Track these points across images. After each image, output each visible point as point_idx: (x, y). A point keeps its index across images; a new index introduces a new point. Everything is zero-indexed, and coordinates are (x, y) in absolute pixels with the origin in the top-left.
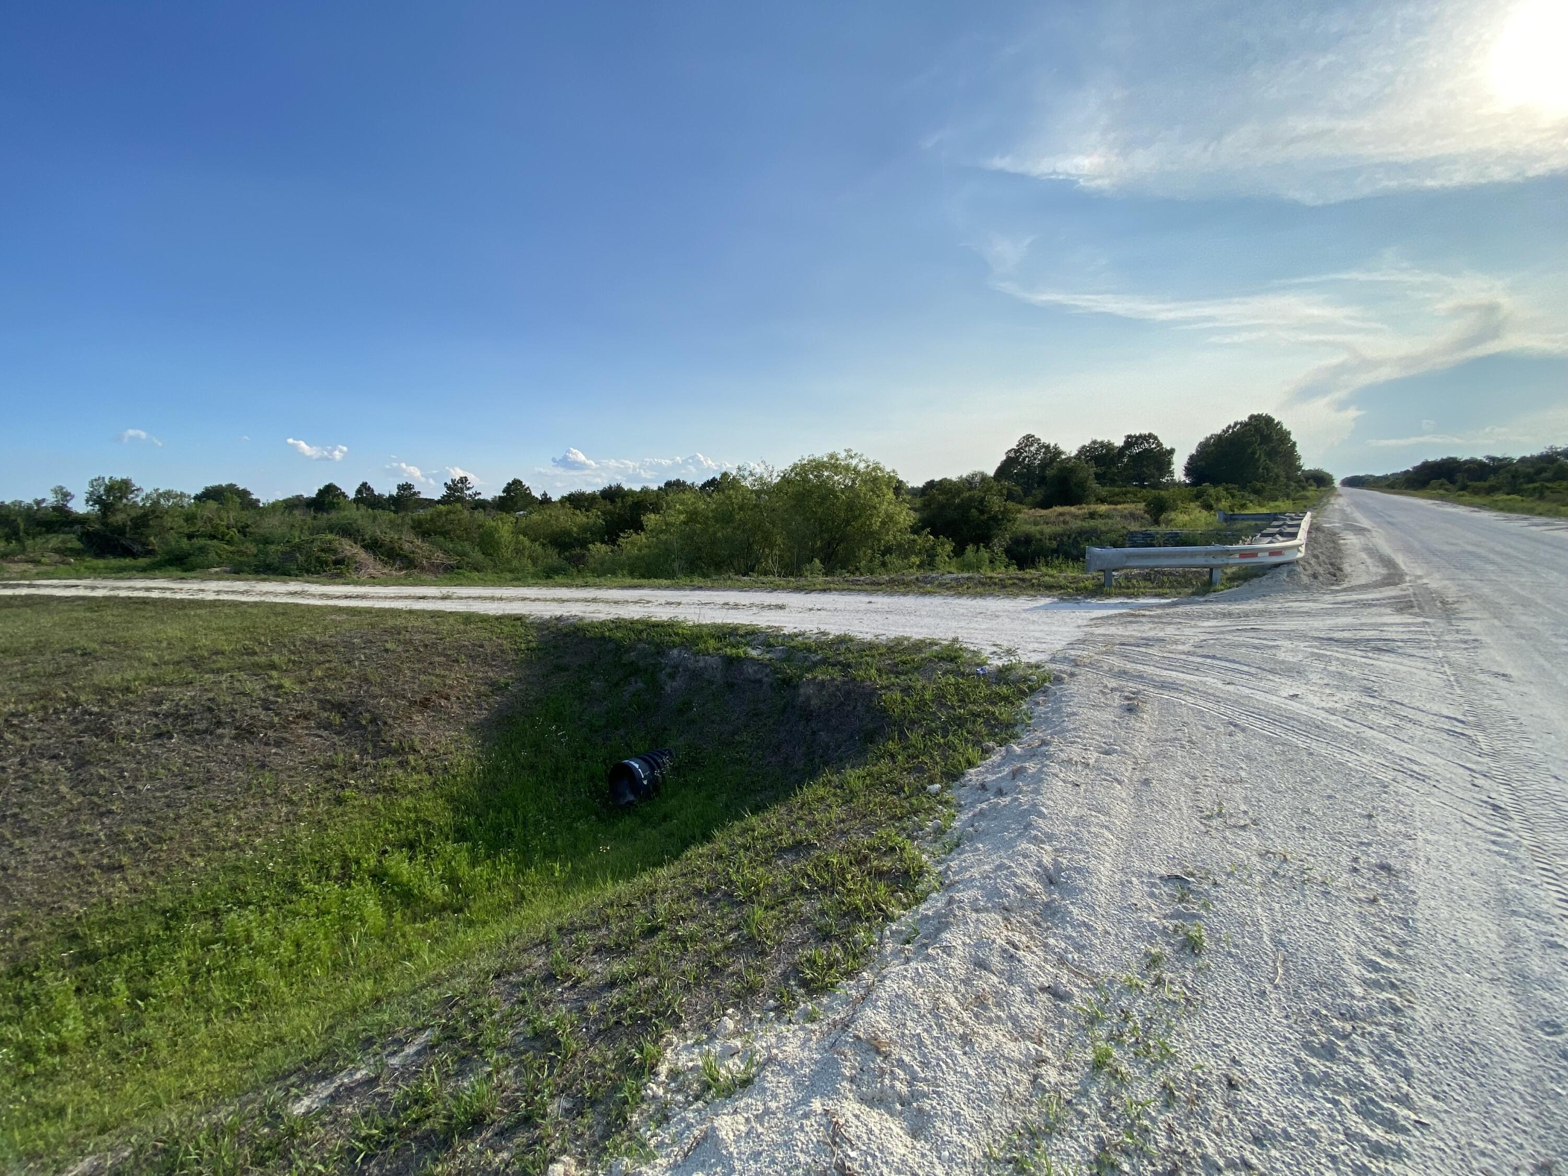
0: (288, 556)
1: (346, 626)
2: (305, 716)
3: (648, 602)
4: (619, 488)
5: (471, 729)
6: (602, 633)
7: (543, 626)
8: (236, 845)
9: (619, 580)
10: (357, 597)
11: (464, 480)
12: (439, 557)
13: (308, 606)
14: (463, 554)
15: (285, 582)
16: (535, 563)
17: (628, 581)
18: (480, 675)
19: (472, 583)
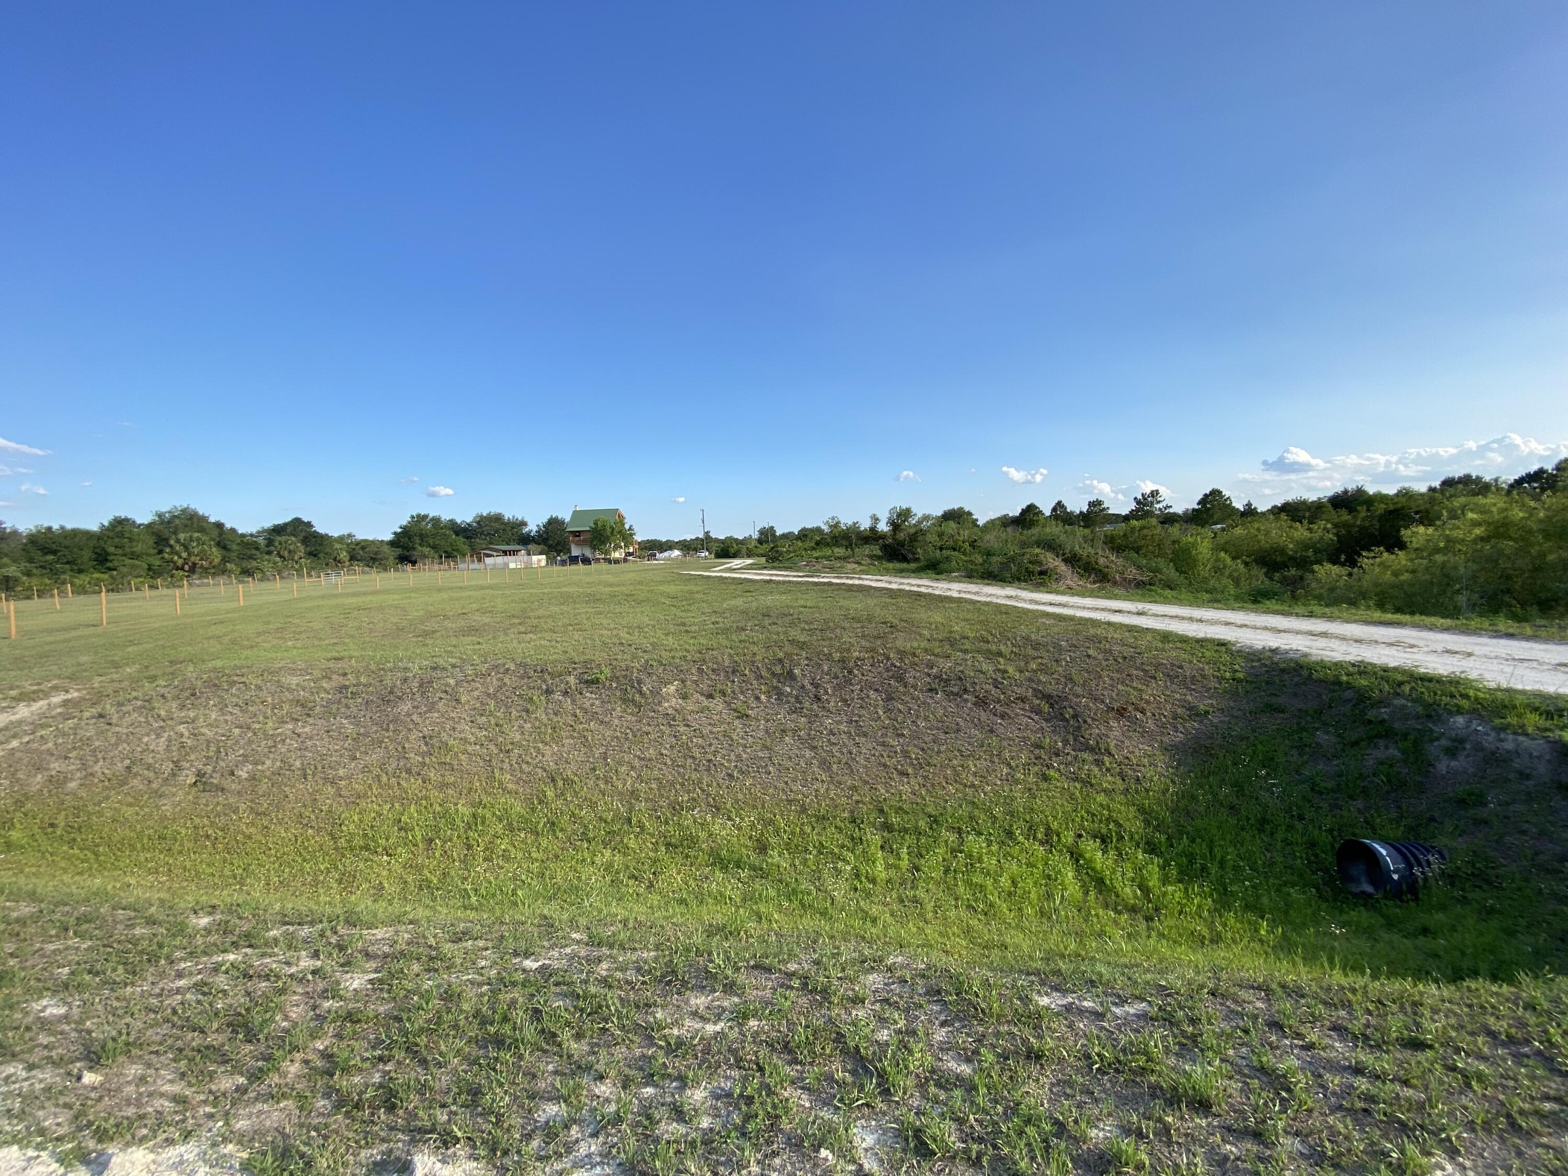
0: (1005, 566)
1: (1056, 630)
2: (1023, 700)
3: (1412, 646)
4: (1360, 492)
5: (1165, 749)
6: (1337, 677)
7: (1253, 656)
8: (973, 786)
9: (1362, 613)
10: (1059, 605)
11: (1155, 494)
12: (1132, 572)
13: (1023, 609)
14: (1156, 570)
15: (1003, 587)
16: (1237, 582)
17: (1377, 615)
18: (1178, 696)
19: (1166, 601)
